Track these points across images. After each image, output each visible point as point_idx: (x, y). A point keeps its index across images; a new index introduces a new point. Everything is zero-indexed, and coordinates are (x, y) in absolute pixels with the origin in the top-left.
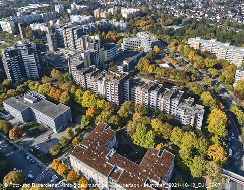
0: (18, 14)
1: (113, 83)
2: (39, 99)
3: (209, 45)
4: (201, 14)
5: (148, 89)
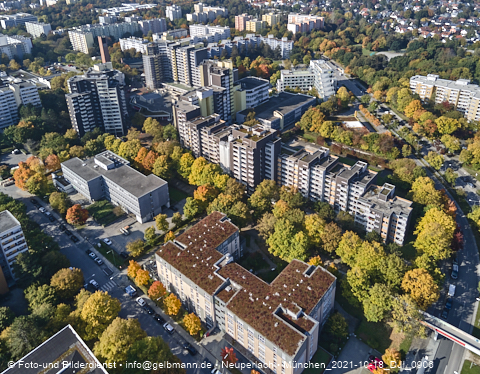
0: (102, 20)
1: (245, 147)
2: (117, 164)
3: (453, 90)
4: (453, 29)
5: (308, 162)
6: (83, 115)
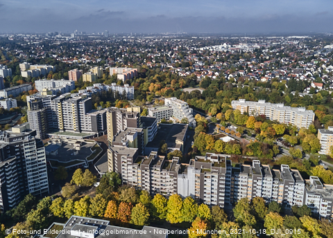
1: (215, 174)
5: (259, 174)
6: (9, 184)
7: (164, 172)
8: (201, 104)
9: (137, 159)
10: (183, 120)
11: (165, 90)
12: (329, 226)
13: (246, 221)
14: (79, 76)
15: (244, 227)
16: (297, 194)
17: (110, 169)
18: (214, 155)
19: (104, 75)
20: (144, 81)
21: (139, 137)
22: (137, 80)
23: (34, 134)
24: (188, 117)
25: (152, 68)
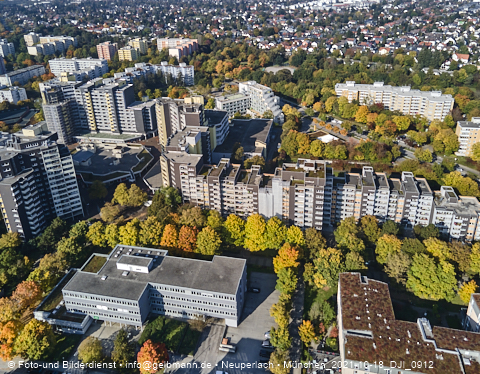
1: (309, 187)
3: (376, 92)
4: (304, 42)
5: (372, 185)
6: (28, 205)
7: (239, 185)
8: (292, 89)
9: (201, 169)
10: (266, 113)
11: (239, 70)
12: (462, 250)
13: (351, 247)
14: (113, 52)
15: (348, 254)
16: (422, 210)
17: (166, 183)
18: (309, 161)
19: (149, 51)
20: (208, 58)
21: (204, 139)
22: (199, 57)
23: (55, 137)
24: (273, 110)
25: (219, 39)
